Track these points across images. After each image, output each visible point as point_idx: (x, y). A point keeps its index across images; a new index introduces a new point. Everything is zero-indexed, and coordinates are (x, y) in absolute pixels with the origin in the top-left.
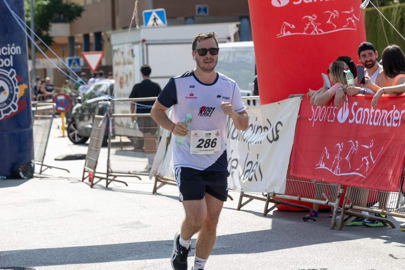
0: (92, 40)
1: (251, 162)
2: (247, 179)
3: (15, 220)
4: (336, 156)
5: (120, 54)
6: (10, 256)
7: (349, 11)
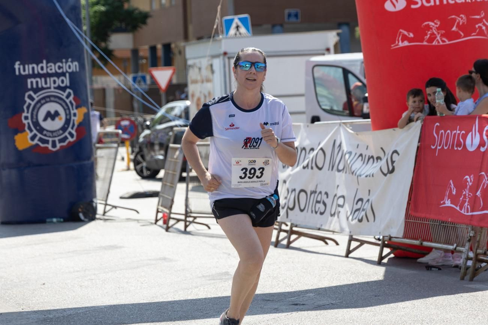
0: (160, 52)
1: (361, 200)
2: (357, 220)
3: (78, 271)
4: (465, 190)
5: (196, 70)
6: (74, 315)
7: (478, 15)
